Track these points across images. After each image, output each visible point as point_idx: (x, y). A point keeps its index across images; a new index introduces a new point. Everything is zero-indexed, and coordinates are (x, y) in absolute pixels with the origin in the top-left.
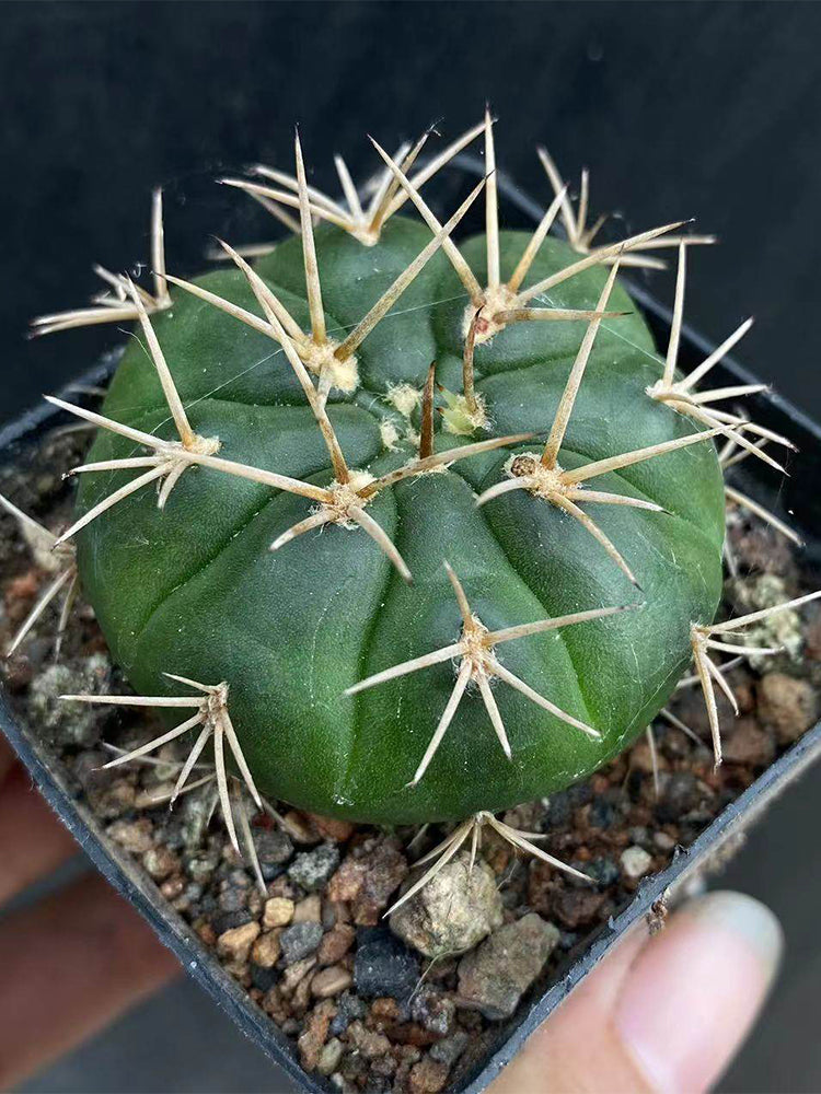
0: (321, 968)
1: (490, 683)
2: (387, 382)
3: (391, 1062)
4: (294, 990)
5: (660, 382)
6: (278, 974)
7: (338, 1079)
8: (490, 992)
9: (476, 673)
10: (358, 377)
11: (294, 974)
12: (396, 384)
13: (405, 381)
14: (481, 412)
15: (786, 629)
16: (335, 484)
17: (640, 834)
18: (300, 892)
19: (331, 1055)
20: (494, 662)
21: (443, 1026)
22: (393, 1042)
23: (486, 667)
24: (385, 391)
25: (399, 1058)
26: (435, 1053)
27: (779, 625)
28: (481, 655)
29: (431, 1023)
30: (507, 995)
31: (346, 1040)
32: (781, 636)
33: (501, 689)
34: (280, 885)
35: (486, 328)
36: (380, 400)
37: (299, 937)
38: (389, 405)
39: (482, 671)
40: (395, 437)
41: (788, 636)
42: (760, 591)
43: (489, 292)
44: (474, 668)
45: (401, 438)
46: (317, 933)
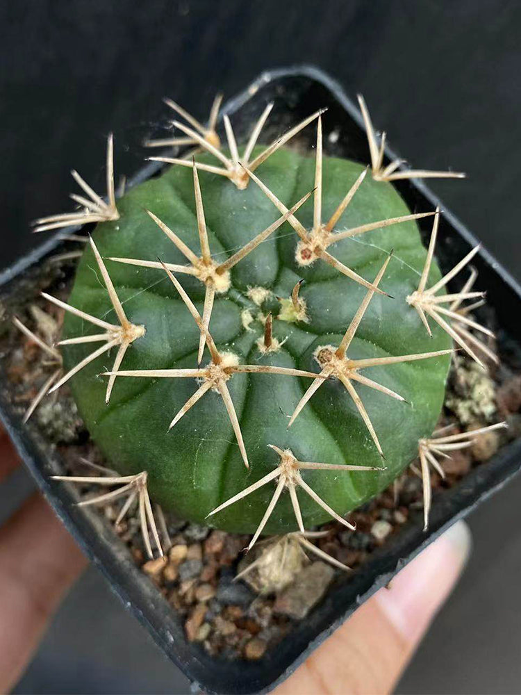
0: (200, 584)
1: (295, 488)
2: (247, 286)
3: (236, 639)
4: (185, 594)
5: (416, 293)
6: (177, 584)
7: (208, 645)
8: (293, 606)
9: (288, 483)
10: (230, 282)
11: (186, 587)
12: (253, 287)
13: (259, 286)
14: (303, 311)
15: (486, 399)
16: (212, 365)
17: (386, 514)
18: (190, 542)
19: (203, 633)
20: (299, 478)
21: (265, 623)
22: (238, 626)
23: (294, 479)
24: (246, 290)
25: (240, 637)
26: (261, 636)
27: (482, 397)
28: (291, 473)
29: (258, 620)
30: (302, 608)
31: (212, 623)
32: (482, 403)
33: (301, 492)
34: (180, 539)
35: (309, 257)
36: (243, 295)
37: (189, 568)
38: (249, 299)
39: (291, 482)
40: (251, 319)
41: (486, 405)
42: (472, 375)
43: (314, 233)
44: (287, 479)
45: (255, 321)
46: (199, 566)
